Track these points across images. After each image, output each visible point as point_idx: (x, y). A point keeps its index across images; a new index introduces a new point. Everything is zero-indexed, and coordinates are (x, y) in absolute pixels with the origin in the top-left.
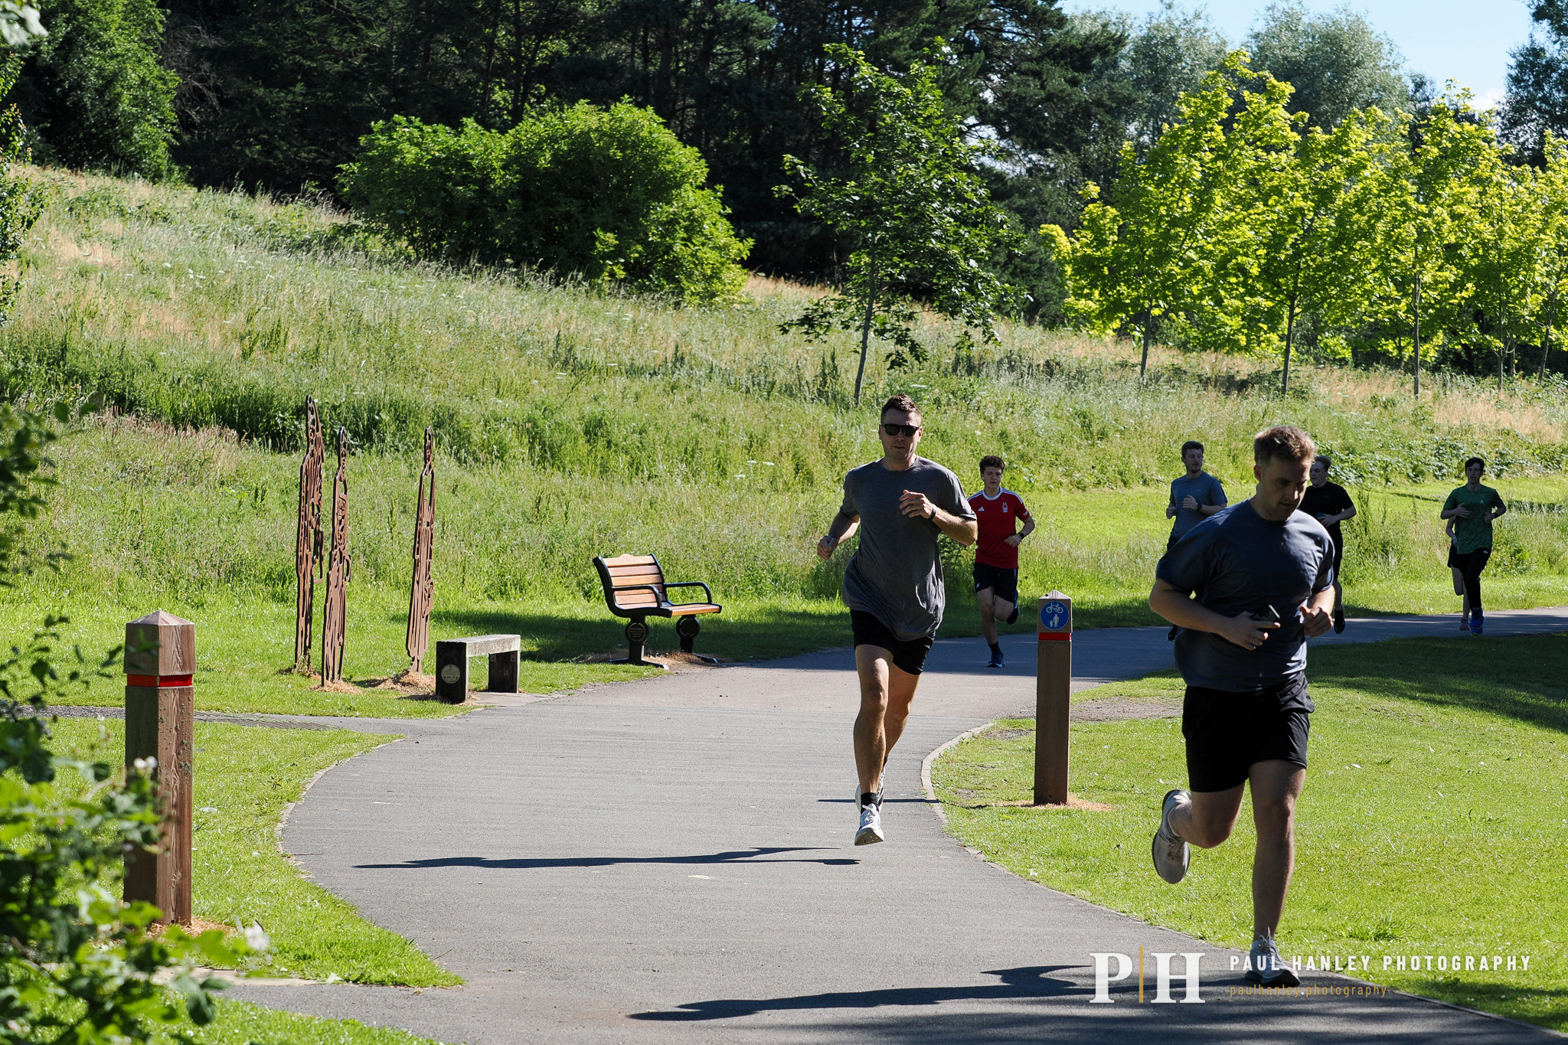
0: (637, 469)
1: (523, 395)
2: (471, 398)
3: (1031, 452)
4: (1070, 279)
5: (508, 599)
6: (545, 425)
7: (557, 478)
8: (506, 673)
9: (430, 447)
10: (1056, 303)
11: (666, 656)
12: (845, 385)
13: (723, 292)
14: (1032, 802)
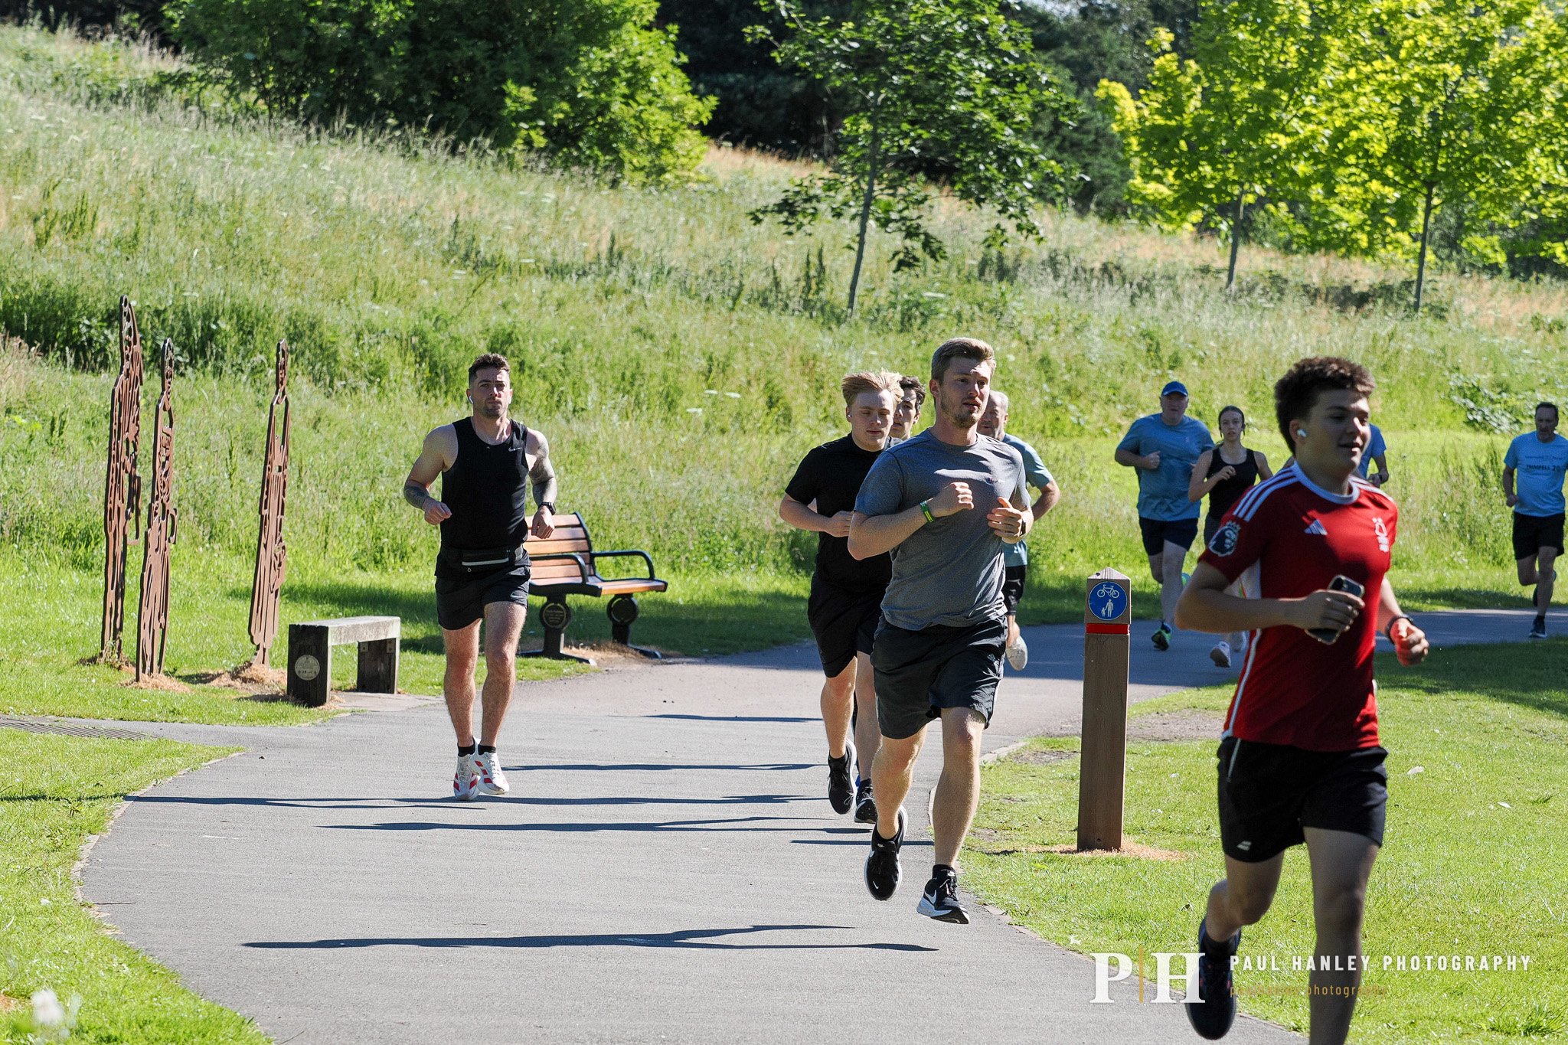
0: (559, 399)
1: (407, 299)
2: (339, 303)
4: (1136, 156)
5: (385, 570)
6: (437, 338)
8: (381, 668)
9: (283, 367)
10: (1116, 187)
11: (593, 648)
12: (836, 291)
13: (675, 167)
14: (1075, 847)
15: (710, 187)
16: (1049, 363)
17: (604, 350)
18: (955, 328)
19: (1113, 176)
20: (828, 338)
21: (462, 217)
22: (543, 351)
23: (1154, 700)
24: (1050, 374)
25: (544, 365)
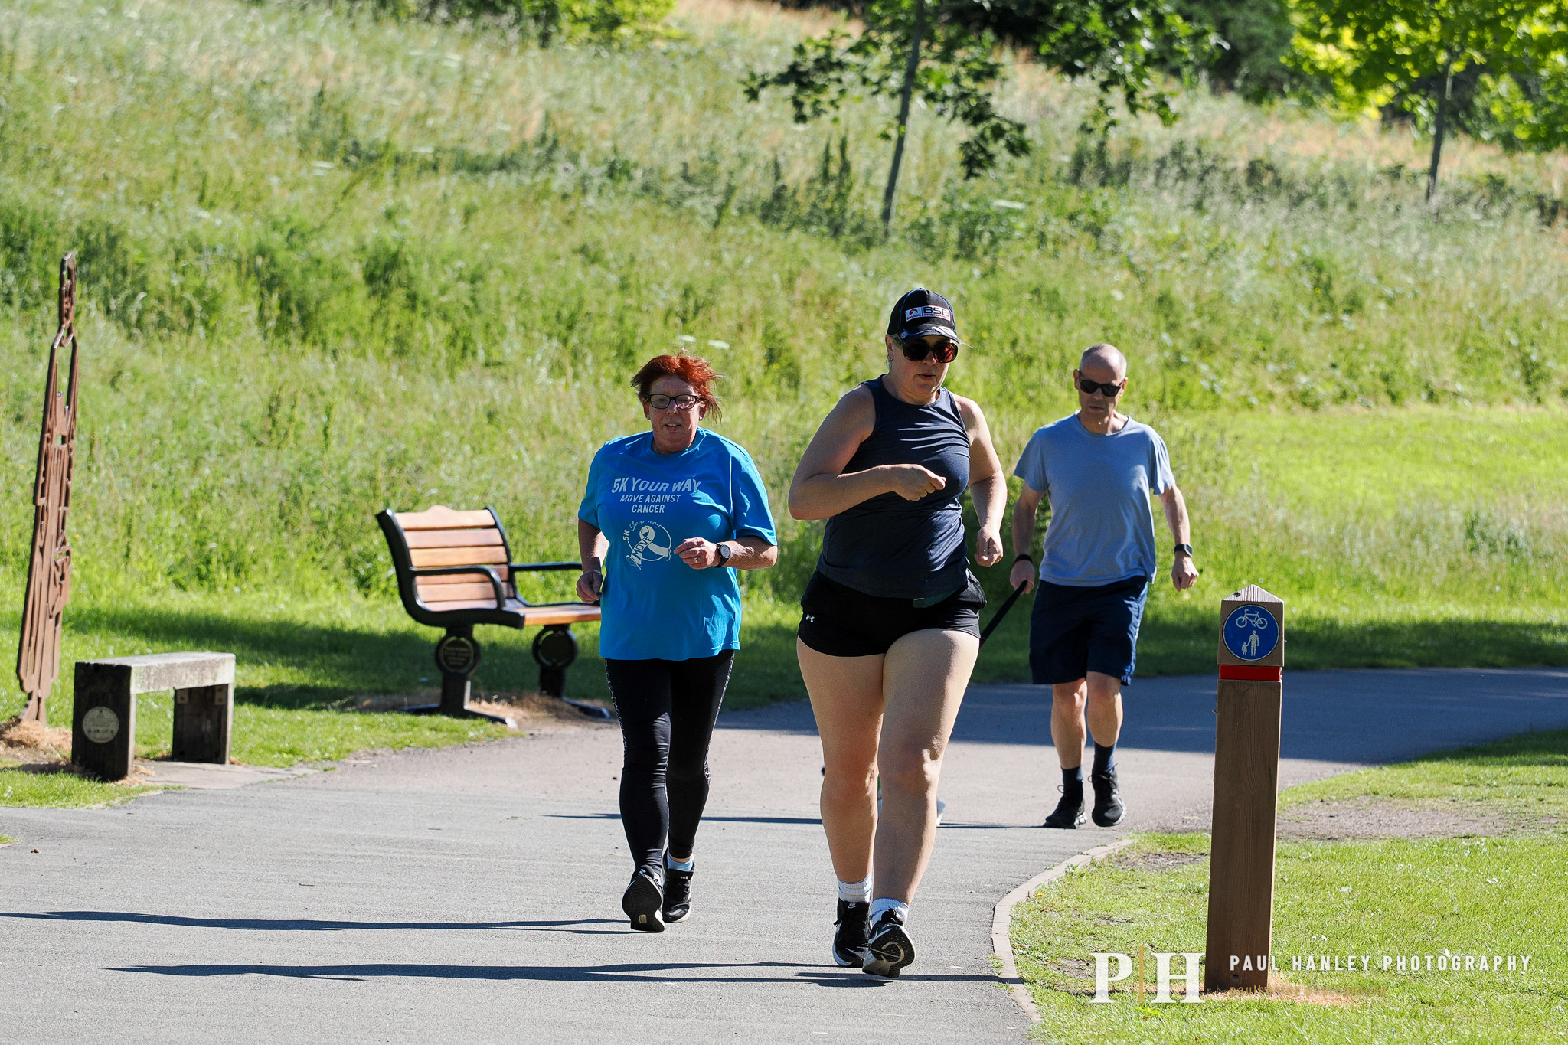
0: (465, 348)
1: (250, 204)
2: (151, 208)
3: (1216, 334)
4: (1297, 9)
5: (213, 588)
6: (290, 260)
7: (311, 360)
8: (207, 727)
9: (70, 293)
10: (1269, 54)
11: (511, 702)
12: (866, 198)
13: (634, 16)
14: (1201, 986)
15: (685, 47)
16: (1171, 304)
17: (531, 279)
18: (1036, 252)
19: (1265, 37)
20: (854, 266)
21: (330, 86)
22: (443, 279)
23: (1318, 783)
24: (1172, 319)
25: (444, 299)
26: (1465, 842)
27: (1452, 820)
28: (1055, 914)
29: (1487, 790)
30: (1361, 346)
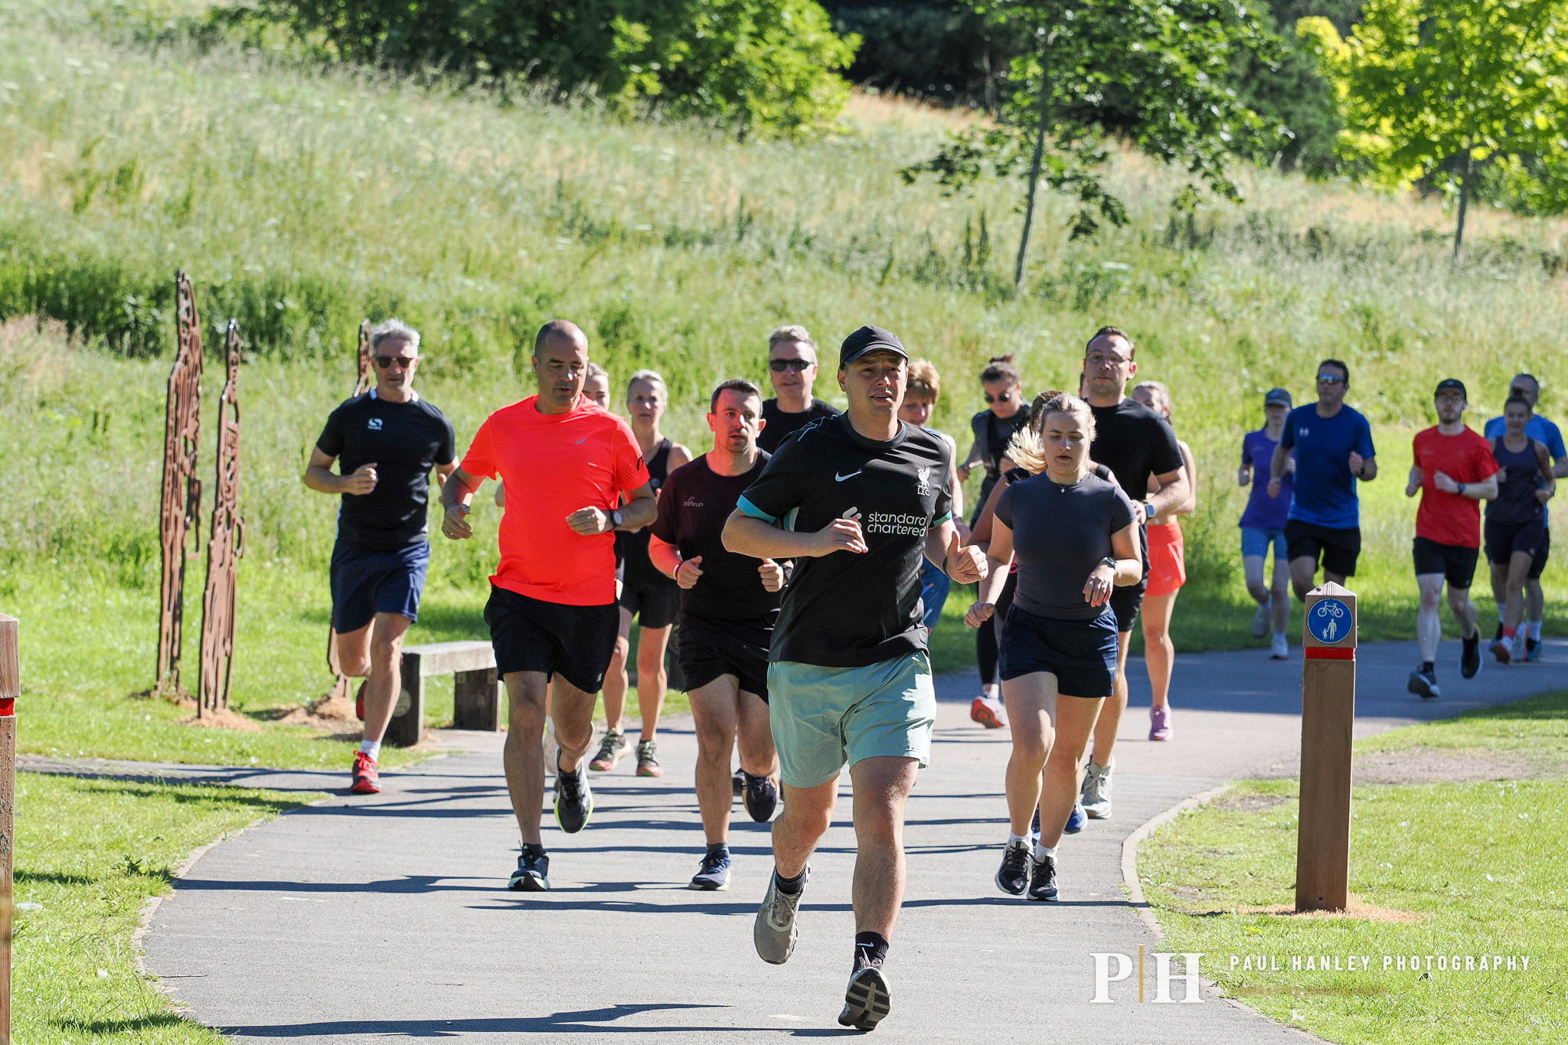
1: (504, 273)
2: (425, 277)
4: (1345, 103)
8: (482, 702)
10: (1323, 139)
12: (1001, 263)
13: (811, 117)
14: (1292, 907)
15: (852, 140)
16: (1249, 345)
17: (733, 331)
18: (1139, 305)
19: (1319, 126)
20: (993, 317)
21: (566, 177)
22: (662, 333)
23: (1378, 736)
24: (1250, 357)
25: (661, 349)
26: (1500, 785)
27: (1489, 766)
28: (1171, 849)
29: (1516, 741)
30: (1403, 378)
